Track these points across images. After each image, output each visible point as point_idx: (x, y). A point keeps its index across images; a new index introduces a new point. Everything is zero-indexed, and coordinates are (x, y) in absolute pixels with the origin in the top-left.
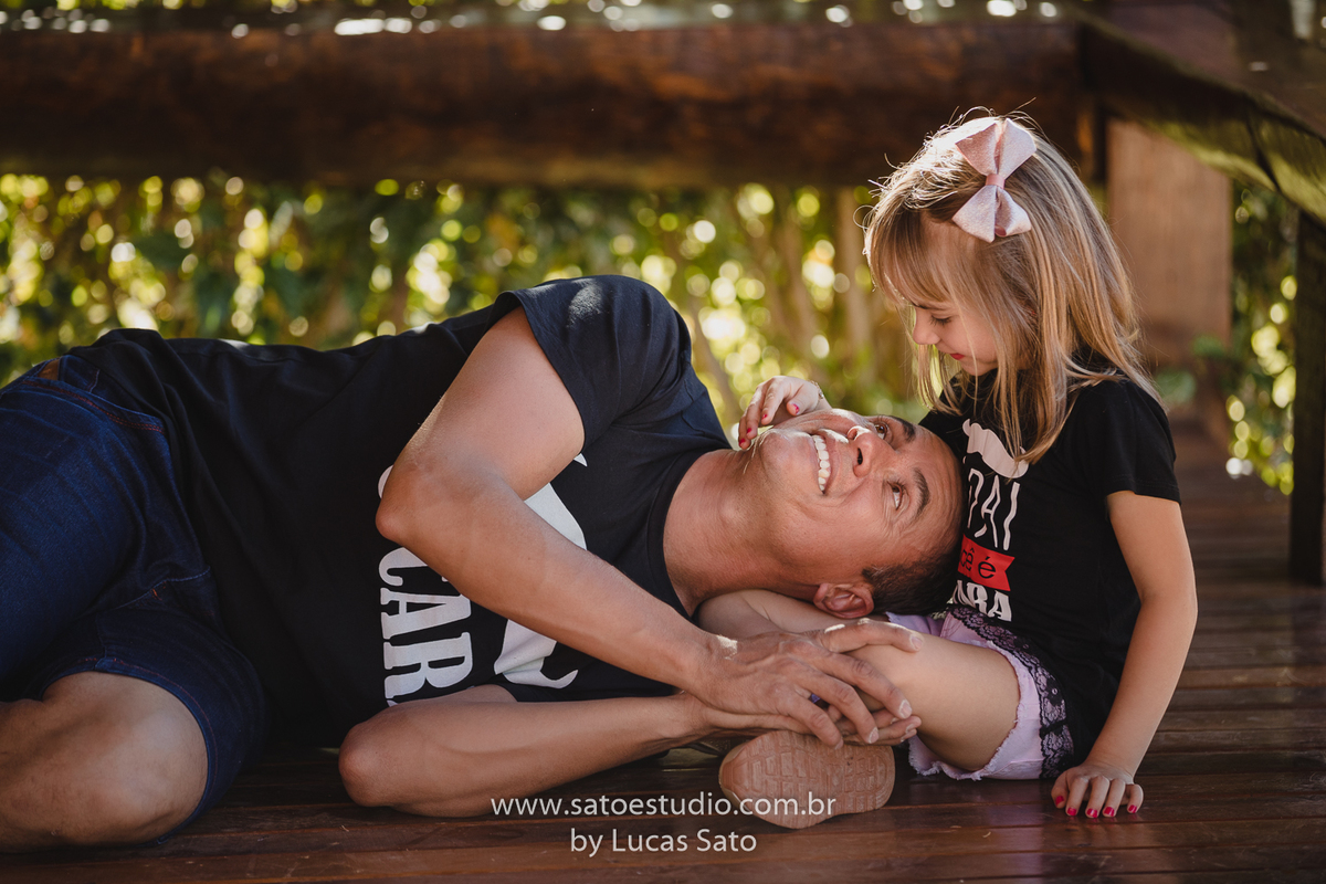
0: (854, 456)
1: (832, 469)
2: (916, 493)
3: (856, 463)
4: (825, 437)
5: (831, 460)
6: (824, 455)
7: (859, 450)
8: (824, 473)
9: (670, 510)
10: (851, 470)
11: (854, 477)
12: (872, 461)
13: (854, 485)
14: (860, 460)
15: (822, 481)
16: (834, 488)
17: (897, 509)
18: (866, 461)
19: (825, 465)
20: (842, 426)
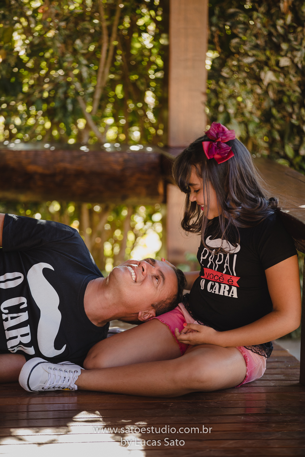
0: (142, 270)
1: (136, 275)
2: (161, 277)
3: (142, 271)
4: (131, 266)
5: (135, 272)
6: (132, 271)
7: (142, 267)
8: (134, 277)
9: (84, 301)
10: (141, 274)
11: (143, 276)
12: (147, 270)
13: (143, 278)
14: (143, 270)
15: (134, 279)
16: (138, 280)
17: (158, 283)
18: (145, 271)
19: (133, 274)
20: (135, 263)
